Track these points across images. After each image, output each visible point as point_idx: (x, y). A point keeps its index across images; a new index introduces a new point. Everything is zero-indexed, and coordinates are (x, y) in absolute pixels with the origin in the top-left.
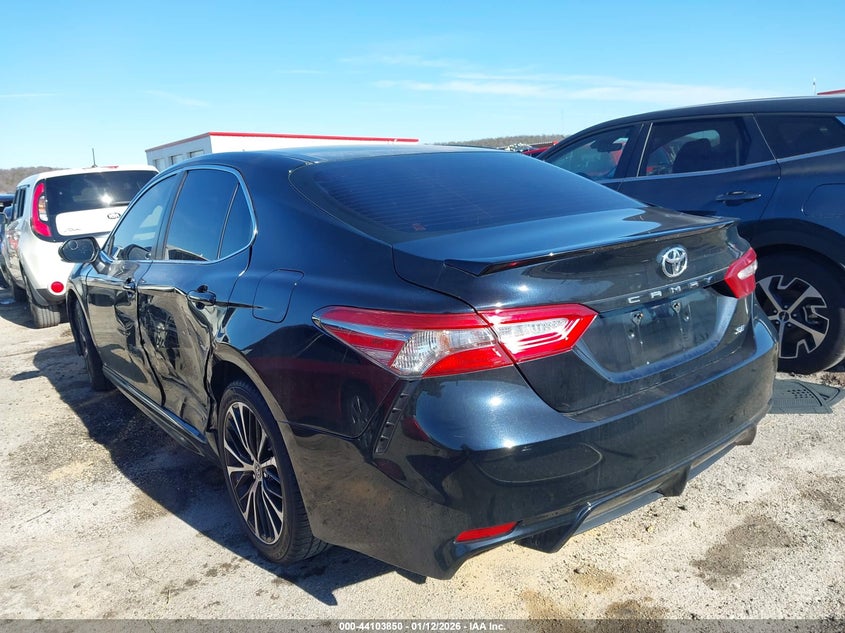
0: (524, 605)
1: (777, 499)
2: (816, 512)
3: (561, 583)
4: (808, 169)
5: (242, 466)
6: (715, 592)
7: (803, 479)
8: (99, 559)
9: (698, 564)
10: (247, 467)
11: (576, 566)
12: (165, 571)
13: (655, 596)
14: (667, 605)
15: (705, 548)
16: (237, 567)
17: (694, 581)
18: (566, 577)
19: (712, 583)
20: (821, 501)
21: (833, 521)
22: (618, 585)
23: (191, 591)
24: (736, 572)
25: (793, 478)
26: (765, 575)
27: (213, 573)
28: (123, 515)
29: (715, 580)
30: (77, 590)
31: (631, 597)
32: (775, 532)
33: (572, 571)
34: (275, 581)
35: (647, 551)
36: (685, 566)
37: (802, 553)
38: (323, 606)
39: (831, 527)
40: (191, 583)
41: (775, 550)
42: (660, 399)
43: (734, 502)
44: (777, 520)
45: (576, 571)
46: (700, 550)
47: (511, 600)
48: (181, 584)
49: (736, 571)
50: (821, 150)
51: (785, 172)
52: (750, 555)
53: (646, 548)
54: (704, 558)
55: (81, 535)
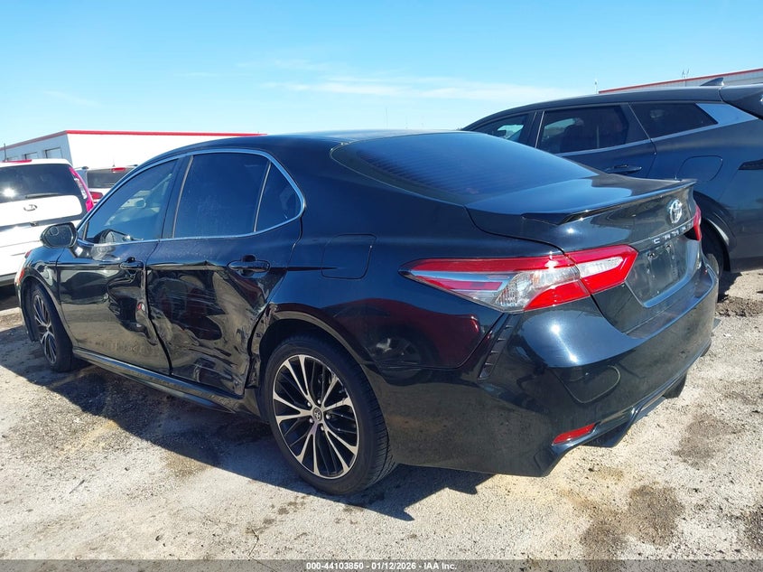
0: (564, 500)
1: (707, 401)
2: (742, 408)
3: (583, 480)
4: (677, 146)
5: (299, 413)
6: (701, 472)
7: (720, 386)
8: (165, 514)
9: (678, 453)
10: (304, 413)
11: (589, 466)
12: (237, 516)
13: (659, 479)
14: (672, 485)
15: (676, 442)
16: (303, 504)
17: (682, 466)
18: (585, 475)
19: (695, 465)
20: (740, 399)
21: (756, 411)
22: (627, 476)
23: (273, 529)
24: (709, 456)
25: (710, 385)
26: (729, 455)
27: (283, 511)
28: (162, 475)
29: (697, 463)
30: (161, 542)
31: (642, 483)
32: (719, 423)
33: (587, 470)
34: (345, 510)
35: (635, 449)
36: (669, 456)
37: (747, 437)
38: (400, 523)
39: (757, 416)
40: (268, 522)
41: (728, 437)
42: (674, 319)
43: (678, 406)
44: (717, 415)
45: (591, 470)
46: (674, 443)
47: (553, 497)
48: (260, 524)
49: (708, 454)
50: (682, 131)
51: (660, 148)
52: (711, 442)
53: (634, 447)
54: (680, 449)
55: (131, 496)
